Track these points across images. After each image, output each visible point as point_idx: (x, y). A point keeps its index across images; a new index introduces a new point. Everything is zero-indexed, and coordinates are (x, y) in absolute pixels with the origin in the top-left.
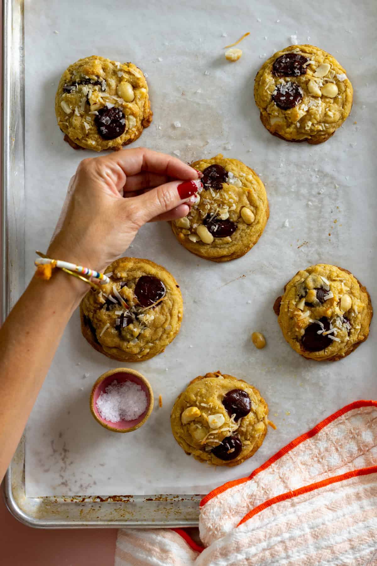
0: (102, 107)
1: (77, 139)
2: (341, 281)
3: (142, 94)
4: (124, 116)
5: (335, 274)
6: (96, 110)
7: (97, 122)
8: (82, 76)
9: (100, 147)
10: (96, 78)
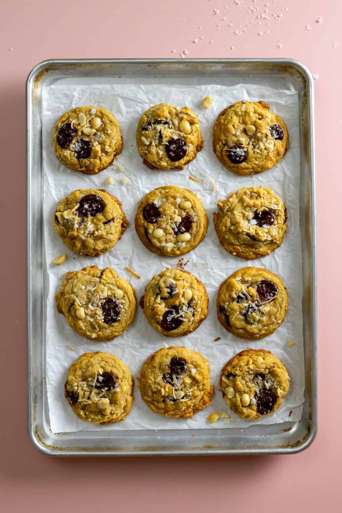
0: (170, 139)
1: (154, 162)
2: (184, 280)
3: (197, 128)
4: (185, 144)
5: (178, 276)
6: (166, 142)
7: (167, 149)
8: (156, 118)
9: (169, 167)
10: (165, 120)
